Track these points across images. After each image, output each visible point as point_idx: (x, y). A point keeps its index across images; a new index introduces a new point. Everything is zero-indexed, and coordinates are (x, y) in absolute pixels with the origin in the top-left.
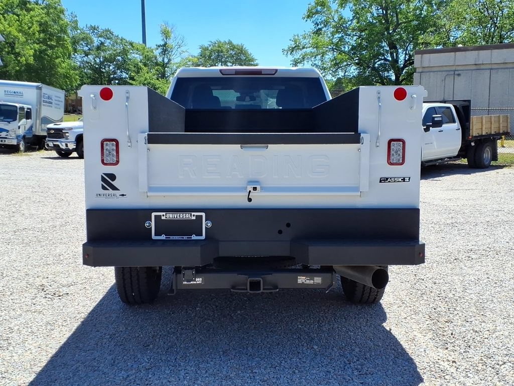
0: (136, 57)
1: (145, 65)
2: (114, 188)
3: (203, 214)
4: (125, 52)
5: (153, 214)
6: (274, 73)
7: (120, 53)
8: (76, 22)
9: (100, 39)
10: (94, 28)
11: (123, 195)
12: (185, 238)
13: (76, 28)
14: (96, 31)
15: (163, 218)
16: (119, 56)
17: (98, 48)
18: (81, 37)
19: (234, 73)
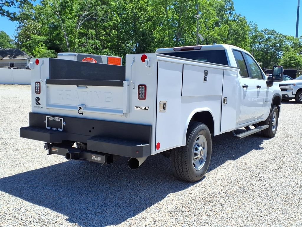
0: (288, 43)
1: (293, 47)
2: (39, 104)
3: (62, 119)
4: (281, 41)
5: (47, 117)
6: (200, 48)
7: (278, 42)
8: (257, 28)
9: (268, 35)
10: (266, 30)
11: (42, 107)
12: (56, 129)
13: (256, 31)
14: (266, 32)
16: (278, 43)
17: (267, 40)
18: (258, 35)
19: (180, 50)
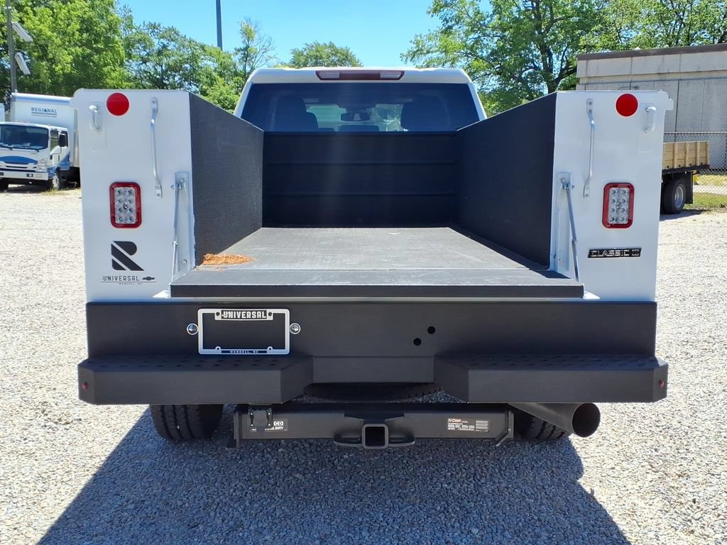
0: (209, 64)
1: (221, 75)
2: (134, 267)
3: (286, 312)
4: (194, 59)
5: (201, 312)
6: (398, 76)
7: (187, 59)
8: (130, 18)
9: (162, 40)
10: (154, 27)
11: (149, 278)
12: (256, 352)
13: (130, 26)
14: (156, 31)
15: (218, 318)
16: (187, 63)
17: (160, 53)
18: (137, 38)
19: (338, 77)
